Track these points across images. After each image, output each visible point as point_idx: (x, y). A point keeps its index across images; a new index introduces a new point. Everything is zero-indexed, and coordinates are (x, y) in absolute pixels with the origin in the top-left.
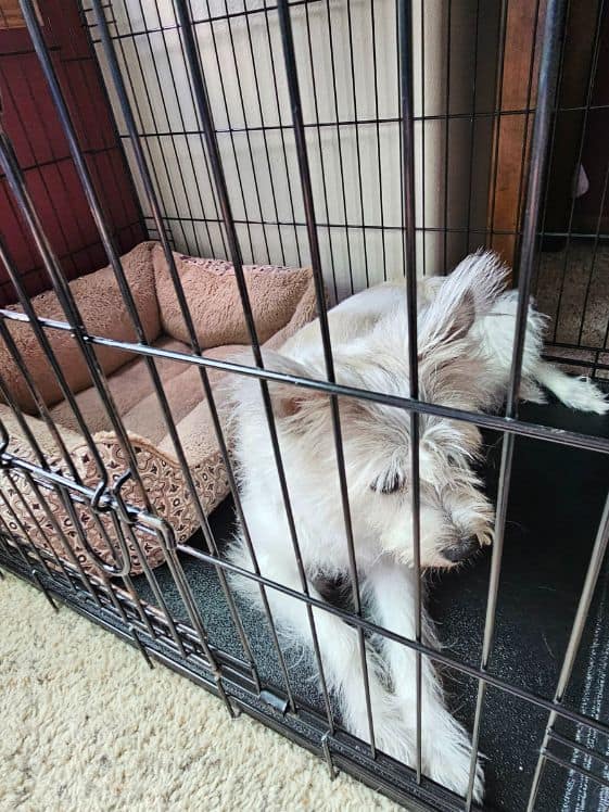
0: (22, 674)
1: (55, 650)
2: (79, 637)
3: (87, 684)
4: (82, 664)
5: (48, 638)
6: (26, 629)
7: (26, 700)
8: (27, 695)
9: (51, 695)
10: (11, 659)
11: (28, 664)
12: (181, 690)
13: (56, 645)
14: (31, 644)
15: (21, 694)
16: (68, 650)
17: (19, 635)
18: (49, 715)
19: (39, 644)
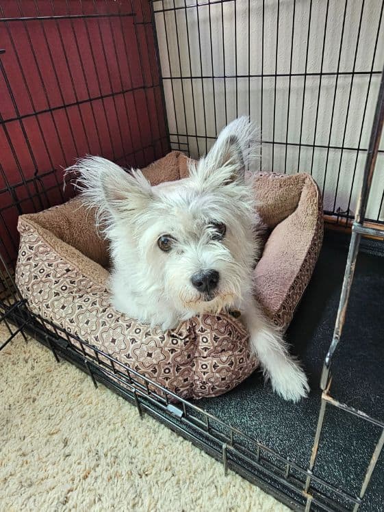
0: (124, 468)
1: (146, 450)
2: (163, 441)
3: (178, 483)
4: (170, 464)
5: (139, 440)
6: (121, 430)
7: (132, 491)
8: (132, 486)
9: (150, 489)
10: (114, 454)
11: (127, 460)
12: (254, 495)
13: (147, 446)
14: (127, 441)
15: (127, 486)
16: (158, 451)
17: (117, 434)
18: (152, 506)
19: (133, 443)
